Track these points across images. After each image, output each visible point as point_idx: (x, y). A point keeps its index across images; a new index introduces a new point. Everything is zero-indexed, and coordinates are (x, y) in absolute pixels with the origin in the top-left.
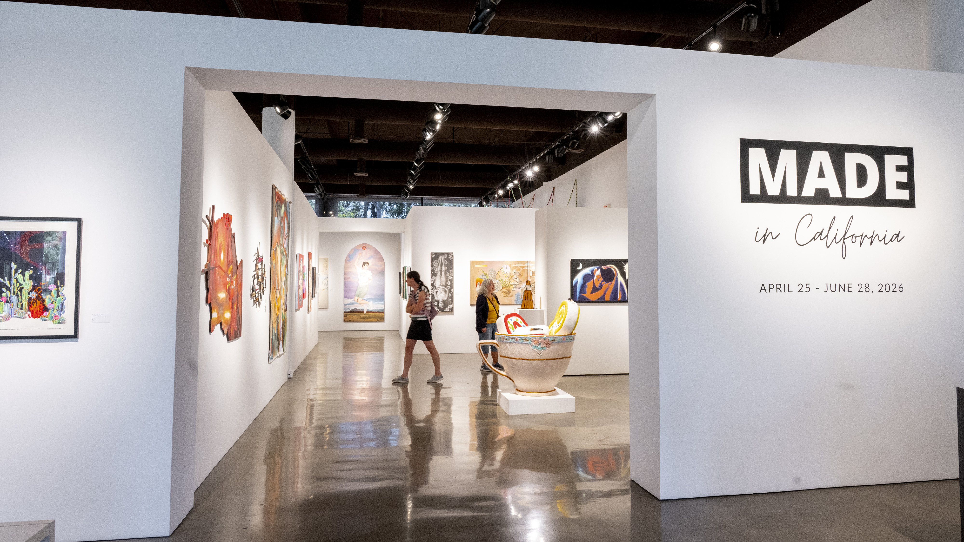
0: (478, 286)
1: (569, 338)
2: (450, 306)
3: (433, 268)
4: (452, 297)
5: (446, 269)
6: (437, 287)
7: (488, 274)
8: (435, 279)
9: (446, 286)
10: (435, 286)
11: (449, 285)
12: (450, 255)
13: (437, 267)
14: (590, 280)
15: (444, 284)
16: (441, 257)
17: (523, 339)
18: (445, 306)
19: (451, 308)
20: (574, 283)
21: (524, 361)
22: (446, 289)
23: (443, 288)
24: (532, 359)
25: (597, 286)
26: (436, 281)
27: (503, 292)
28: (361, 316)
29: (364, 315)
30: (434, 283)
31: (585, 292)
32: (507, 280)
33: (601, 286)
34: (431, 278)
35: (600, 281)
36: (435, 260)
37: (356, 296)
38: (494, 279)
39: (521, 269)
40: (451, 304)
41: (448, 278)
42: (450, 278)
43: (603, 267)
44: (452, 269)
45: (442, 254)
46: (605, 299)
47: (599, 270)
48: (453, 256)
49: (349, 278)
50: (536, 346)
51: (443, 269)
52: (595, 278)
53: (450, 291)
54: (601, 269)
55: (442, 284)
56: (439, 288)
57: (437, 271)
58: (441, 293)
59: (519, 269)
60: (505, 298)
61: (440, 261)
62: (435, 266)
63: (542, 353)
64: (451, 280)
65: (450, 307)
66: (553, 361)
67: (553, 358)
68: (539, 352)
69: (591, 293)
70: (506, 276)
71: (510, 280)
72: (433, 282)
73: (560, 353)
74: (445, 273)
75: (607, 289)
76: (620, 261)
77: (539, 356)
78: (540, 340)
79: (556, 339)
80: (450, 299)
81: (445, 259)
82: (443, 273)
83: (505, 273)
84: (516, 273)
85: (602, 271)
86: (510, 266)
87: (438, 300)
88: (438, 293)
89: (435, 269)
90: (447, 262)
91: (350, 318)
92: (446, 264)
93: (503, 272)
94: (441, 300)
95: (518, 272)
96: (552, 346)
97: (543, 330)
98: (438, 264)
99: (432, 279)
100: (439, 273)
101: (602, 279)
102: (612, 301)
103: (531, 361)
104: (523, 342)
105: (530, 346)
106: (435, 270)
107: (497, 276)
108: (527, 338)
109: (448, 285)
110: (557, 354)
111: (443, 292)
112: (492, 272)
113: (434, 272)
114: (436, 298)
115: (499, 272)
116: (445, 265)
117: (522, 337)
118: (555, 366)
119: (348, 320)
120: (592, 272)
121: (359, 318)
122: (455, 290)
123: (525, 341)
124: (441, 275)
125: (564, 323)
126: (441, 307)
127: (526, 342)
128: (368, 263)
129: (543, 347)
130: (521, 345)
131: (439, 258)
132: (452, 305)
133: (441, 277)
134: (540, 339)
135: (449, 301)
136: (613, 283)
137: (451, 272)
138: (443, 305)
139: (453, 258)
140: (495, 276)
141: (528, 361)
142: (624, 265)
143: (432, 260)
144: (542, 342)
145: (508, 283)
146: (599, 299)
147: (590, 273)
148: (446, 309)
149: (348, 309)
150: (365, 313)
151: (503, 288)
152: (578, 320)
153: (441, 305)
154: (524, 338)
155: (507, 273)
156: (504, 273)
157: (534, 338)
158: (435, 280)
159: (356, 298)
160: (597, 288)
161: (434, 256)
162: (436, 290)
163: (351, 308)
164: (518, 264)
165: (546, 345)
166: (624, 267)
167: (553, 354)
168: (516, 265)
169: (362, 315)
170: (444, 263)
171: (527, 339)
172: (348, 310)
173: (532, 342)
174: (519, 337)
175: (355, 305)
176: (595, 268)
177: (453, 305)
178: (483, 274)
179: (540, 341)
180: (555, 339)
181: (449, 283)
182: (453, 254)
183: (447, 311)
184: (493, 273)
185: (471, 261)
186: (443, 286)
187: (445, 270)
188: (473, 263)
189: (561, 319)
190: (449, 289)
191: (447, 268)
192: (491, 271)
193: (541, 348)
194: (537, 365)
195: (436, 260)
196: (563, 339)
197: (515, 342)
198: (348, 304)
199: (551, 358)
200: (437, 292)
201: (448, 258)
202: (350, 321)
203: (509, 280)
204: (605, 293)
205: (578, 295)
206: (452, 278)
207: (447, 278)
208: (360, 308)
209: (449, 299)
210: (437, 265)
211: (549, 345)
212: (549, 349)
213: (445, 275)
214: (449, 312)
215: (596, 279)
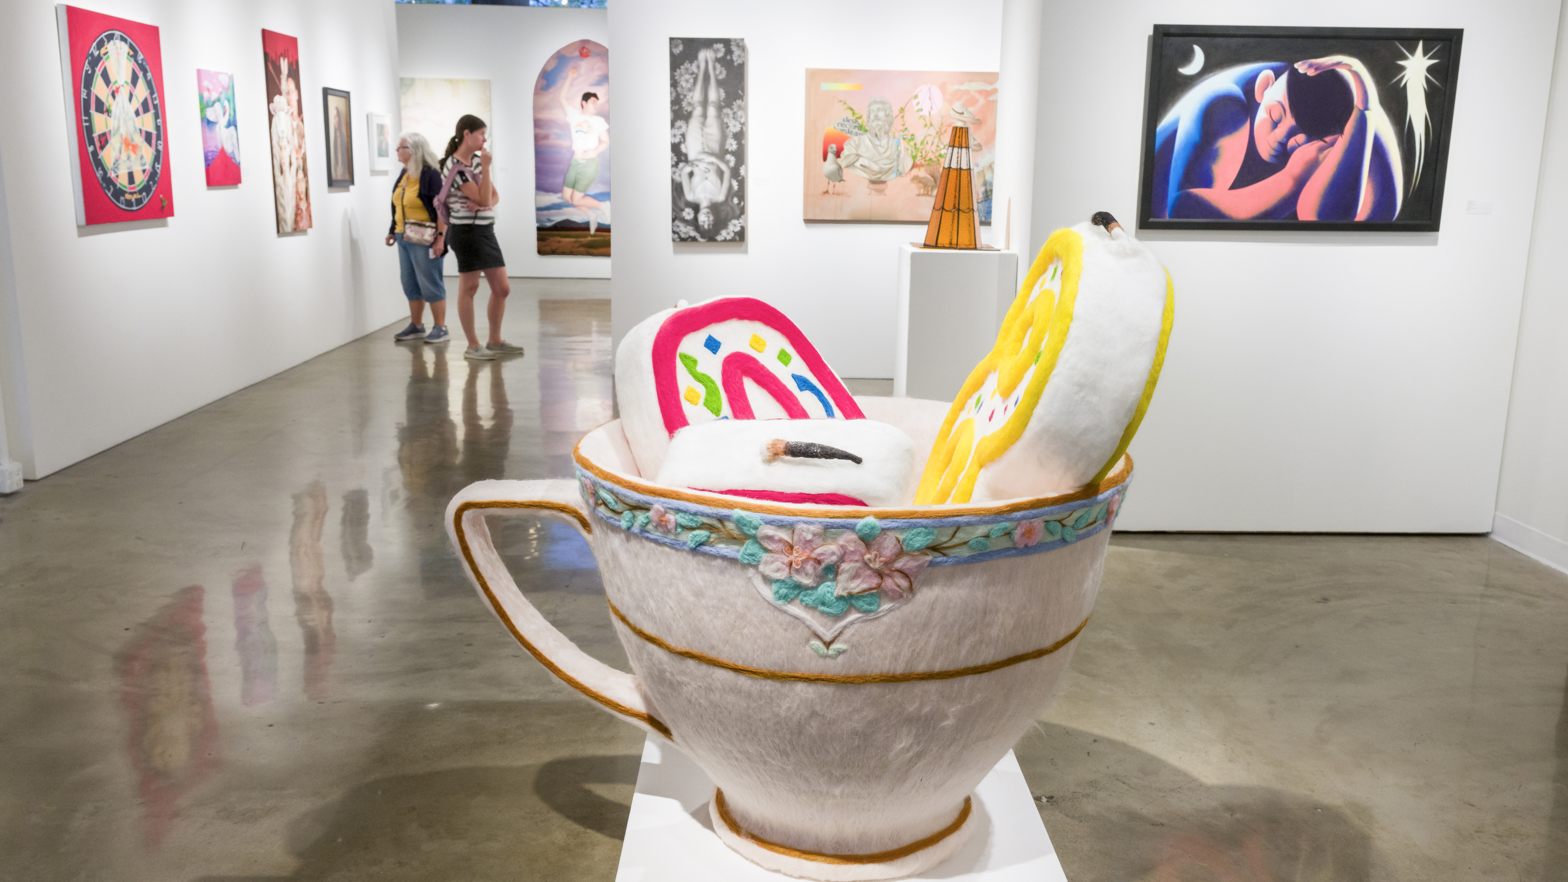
0: (830, 156)
1: (1069, 522)
2: (735, 222)
3: (677, 91)
4: (741, 194)
5: (723, 95)
6: (691, 157)
7: (865, 117)
8: (683, 129)
9: (722, 154)
10: (686, 155)
11: (733, 153)
12: (734, 48)
13: (690, 90)
14: (1232, 126)
15: (716, 147)
16: (705, 55)
17: (702, 526)
18: (720, 223)
19: (738, 229)
20: (1159, 141)
21: (720, 674)
22: (723, 167)
23: (712, 163)
24: (775, 669)
25: (1265, 151)
26: (689, 138)
27: (916, 179)
28: (582, 240)
29: (589, 238)
30: (680, 143)
31: (1207, 182)
32: (930, 139)
33: (1283, 154)
34: (673, 126)
35: (1281, 132)
36: (683, 64)
37: (568, 186)
38: (887, 133)
39: (982, 101)
40: (738, 217)
41: (728, 127)
42: (734, 127)
43: (1301, 67)
44: (741, 97)
45: (708, 43)
46: (1295, 215)
47: (1284, 78)
48: (743, 49)
49: (546, 137)
50: (798, 587)
51: (713, 95)
52: (1261, 115)
53: (735, 173)
54: (1294, 74)
55: (708, 147)
56: (699, 160)
57: (689, 104)
58: (706, 178)
59: (972, 102)
60: (923, 199)
61: (703, 66)
62: (683, 84)
63: (848, 633)
64: (740, 136)
65: (735, 225)
66: (933, 687)
67: (937, 667)
68: (821, 630)
69: (1233, 187)
70: (926, 125)
71: (940, 139)
72: (677, 140)
73: (994, 632)
74: (720, 108)
75: (1312, 167)
76: (1387, 39)
77: (826, 657)
78: (833, 548)
79: (961, 536)
80: (736, 200)
81: (718, 60)
82: (712, 111)
83: (925, 113)
84: (962, 113)
85: (1297, 84)
86: (943, 88)
87: (697, 201)
88: (696, 179)
89: (685, 96)
90: (724, 72)
91: (554, 246)
92: (721, 77)
93: (916, 108)
94: (704, 204)
95: (971, 109)
96: (929, 582)
97: (857, 460)
98: (695, 79)
99: (678, 132)
100: (698, 111)
101: (1289, 121)
102: (1326, 222)
103: (768, 686)
104: (706, 548)
105: (758, 582)
106: (683, 100)
107: (898, 125)
108: (728, 518)
109: (727, 152)
110: (968, 643)
111: (713, 177)
112: (878, 110)
113: (681, 108)
114: (689, 197)
115: (902, 110)
116: (720, 83)
117: (693, 507)
118: (947, 723)
119: (548, 249)
120: (1249, 85)
121: (578, 244)
122: (753, 171)
123: (720, 540)
124: (705, 116)
125: (1039, 410)
126: (706, 227)
127: (723, 548)
128: (595, 95)
129: (851, 596)
130: (692, 562)
131: (696, 58)
132: (741, 221)
133: (703, 124)
134: (829, 530)
135: (732, 209)
136: (1342, 142)
137: (740, 107)
138: (711, 218)
139: (746, 57)
140: (891, 124)
141: (743, 681)
142: (1405, 58)
143: (676, 63)
144: (842, 559)
145: (934, 148)
146: (1266, 214)
147: (1237, 90)
148: (724, 233)
149: (549, 220)
150: (592, 231)
151: (914, 166)
152: (1152, 382)
153: (704, 219)
154: (705, 520)
155: (932, 113)
156: (921, 113)
157: (781, 526)
158: (683, 135)
159: (568, 191)
160: (1264, 161)
161: (681, 48)
162: (688, 169)
163: (558, 217)
164: (971, 81)
165: (875, 581)
166: (1402, 68)
167: (933, 641)
168: (965, 87)
169: (586, 236)
170: (716, 76)
171: (730, 526)
172: (549, 224)
173: (766, 550)
174: (676, 503)
175: (566, 210)
176: (1264, 70)
177: (746, 221)
178: (849, 115)
179: (829, 550)
180: (955, 541)
181: (732, 145)
182: (748, 43)
183: (725, 240)
184: (881, 114)
185: (807, 70)
186: (712, 154)
187: (720, 101)
188: (814, 76)
189: (1024, 369)
190: (732, 164)
191: (726, 92)
192: (874, 107)
193: (840, 598)
194: (814, 714)
195: (687, 65)
196: (1017, 534)
197: (656, 535)
198: (548, 208)
199: (922, 667)
200: (691, 174)
201: (728, 57)
202: (553, 252)
203: (936, 140)
204: (1301, 183)
205: (1172, 192)
206: (742, 128)
207: (724, 127)
208: (578, 217)
209: (732, 198)
210: (692, 81)
211: (904, 583)
212: (907, 609)
213: (719, 116)
214: (731, 243)
215: (1264, 121)
